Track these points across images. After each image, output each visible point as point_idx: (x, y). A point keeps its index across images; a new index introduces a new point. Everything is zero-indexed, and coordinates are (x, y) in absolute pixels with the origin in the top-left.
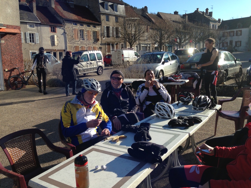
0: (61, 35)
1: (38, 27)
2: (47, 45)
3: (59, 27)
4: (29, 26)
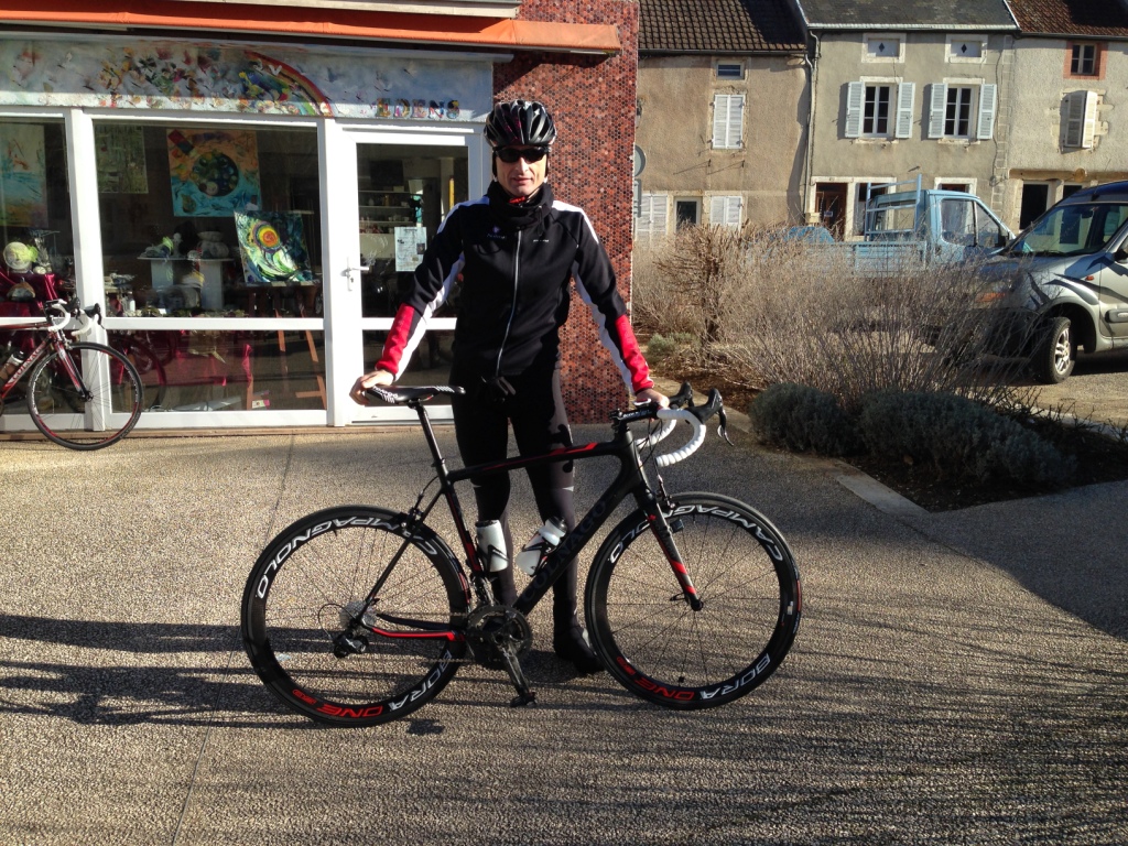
1: (1001, 52)
2: (1037, 146)
3: (1118, 45)
4: (953, 52)
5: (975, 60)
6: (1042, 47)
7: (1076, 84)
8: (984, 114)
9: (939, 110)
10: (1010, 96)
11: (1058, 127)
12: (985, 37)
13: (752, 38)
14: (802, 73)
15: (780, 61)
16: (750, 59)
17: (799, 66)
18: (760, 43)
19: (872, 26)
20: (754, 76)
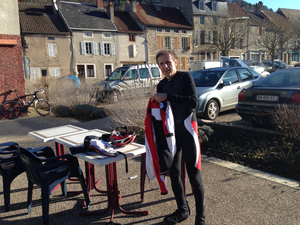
0: (142, 44)
1: (114, 36)
2: (124, 57)
3: (138, 35)
4: (104, 36)
5: (109, 38)
6: (123, 35)
7: (131, 43)
8: (113, 49)
9: (103, 48)
10: (118, 46)
11: (128, 52)
12: (110, 33)
13: (56, 30)
14: (70, 39)
15: (64, 36)
16: (56, 36)
17: (69, 38)
18: (58, 32)
19: (85, 29)
20: (57, 40)
